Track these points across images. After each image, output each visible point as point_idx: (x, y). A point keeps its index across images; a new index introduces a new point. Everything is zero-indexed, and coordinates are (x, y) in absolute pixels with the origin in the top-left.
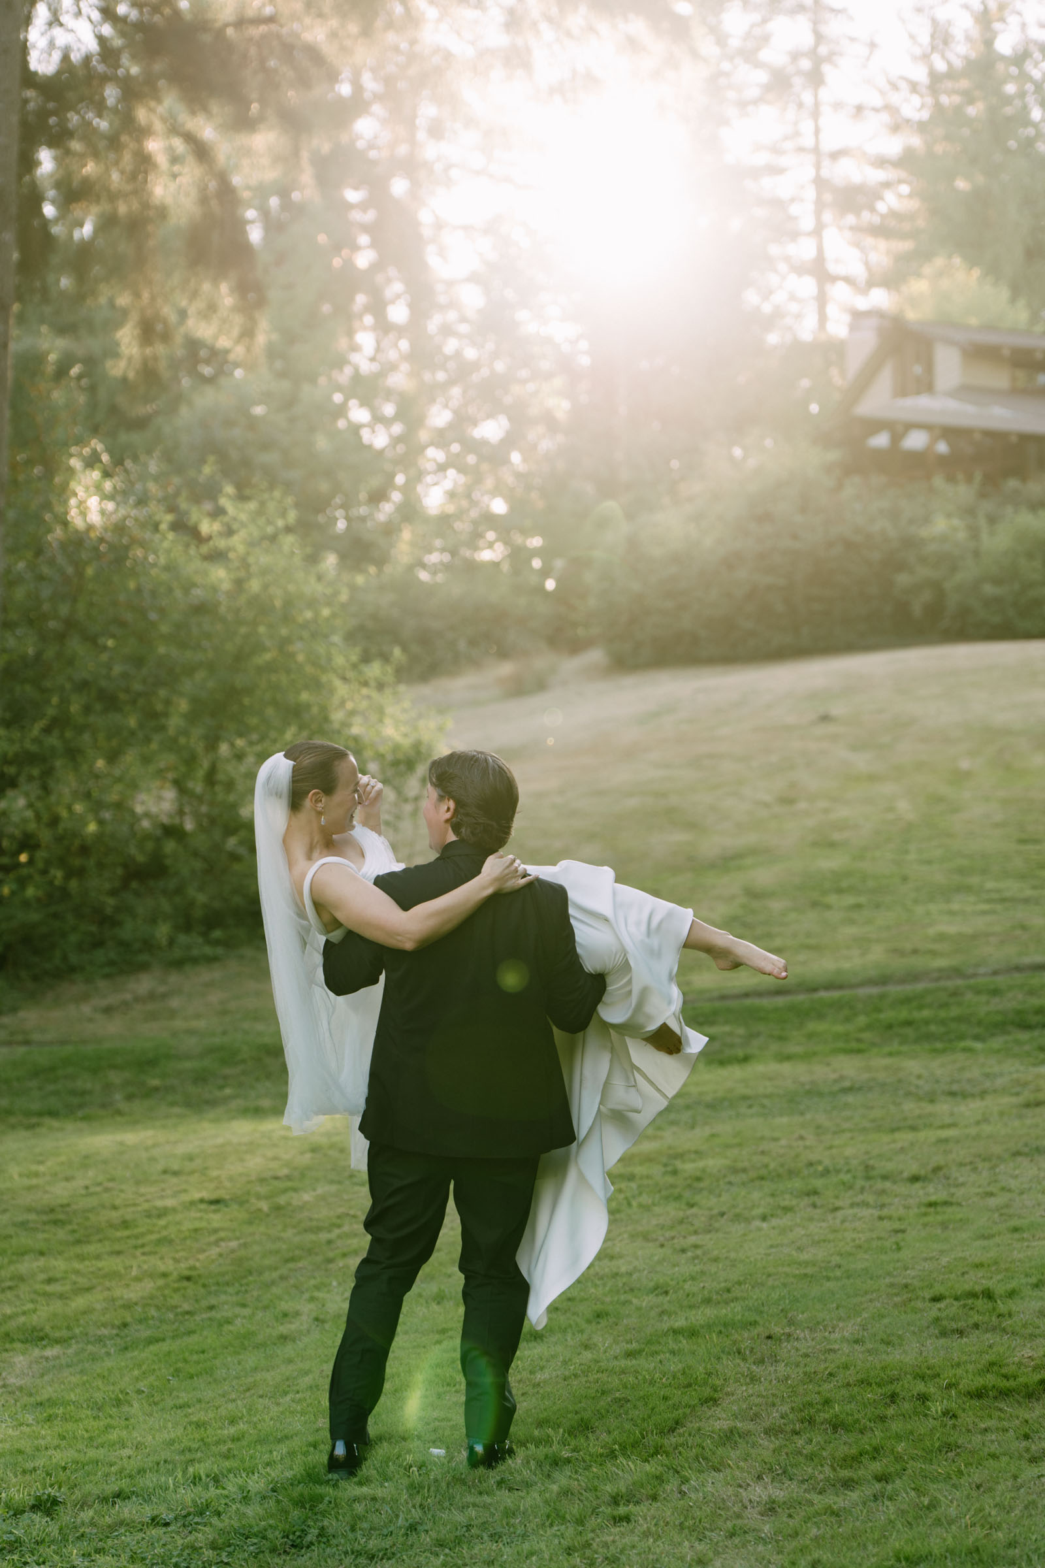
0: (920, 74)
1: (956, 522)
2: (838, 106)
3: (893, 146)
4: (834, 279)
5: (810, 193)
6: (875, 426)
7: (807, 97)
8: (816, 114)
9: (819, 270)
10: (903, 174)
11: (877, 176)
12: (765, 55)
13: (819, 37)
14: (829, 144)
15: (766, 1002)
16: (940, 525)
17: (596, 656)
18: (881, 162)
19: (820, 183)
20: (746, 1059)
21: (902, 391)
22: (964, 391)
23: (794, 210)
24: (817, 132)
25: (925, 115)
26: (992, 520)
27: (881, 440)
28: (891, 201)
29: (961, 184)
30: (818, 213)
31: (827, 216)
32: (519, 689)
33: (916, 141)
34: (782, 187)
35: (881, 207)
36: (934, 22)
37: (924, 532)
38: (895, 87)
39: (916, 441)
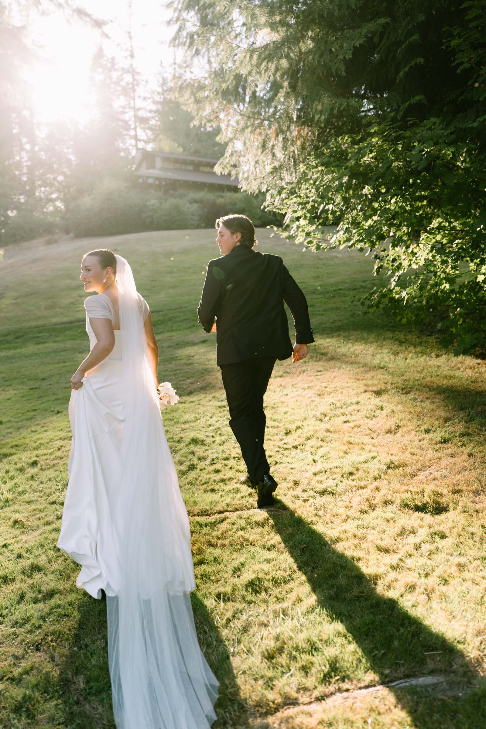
0: (160, 90)
1: (156, 201)
2: (139, 97)
3: (154, 107)
4: (140, 140)
5: (133, 119)
6: (140, 177)
7: (132, 95)
8: (134, 99)
9: (136, 138)
10: (156, 114)
11: (149, 115)
12: (121, 83)
13: (134, 79)
14: (137, 106)
15: (58, 326)
16: (152, 202)
17: (72, 235)
18: (151, 111)
19: (135, 116)
20: (45, 343)
21: (148, 168)
22: (162, 169)
23: (130, 123)
24: (134, 103)
25: (162, 100)
26: (166, 200)
27: (141, 180)
28: (153, 122)
29: (171, 118)
30: (135, 124)
31: (137, 124)
32: (49, 243)
33: (160, 107)
34: (126, 117)
35: (151, 123)
36: (163, 77)
37: (149, 203)
38: (154, 93)
39: (151, 181)
